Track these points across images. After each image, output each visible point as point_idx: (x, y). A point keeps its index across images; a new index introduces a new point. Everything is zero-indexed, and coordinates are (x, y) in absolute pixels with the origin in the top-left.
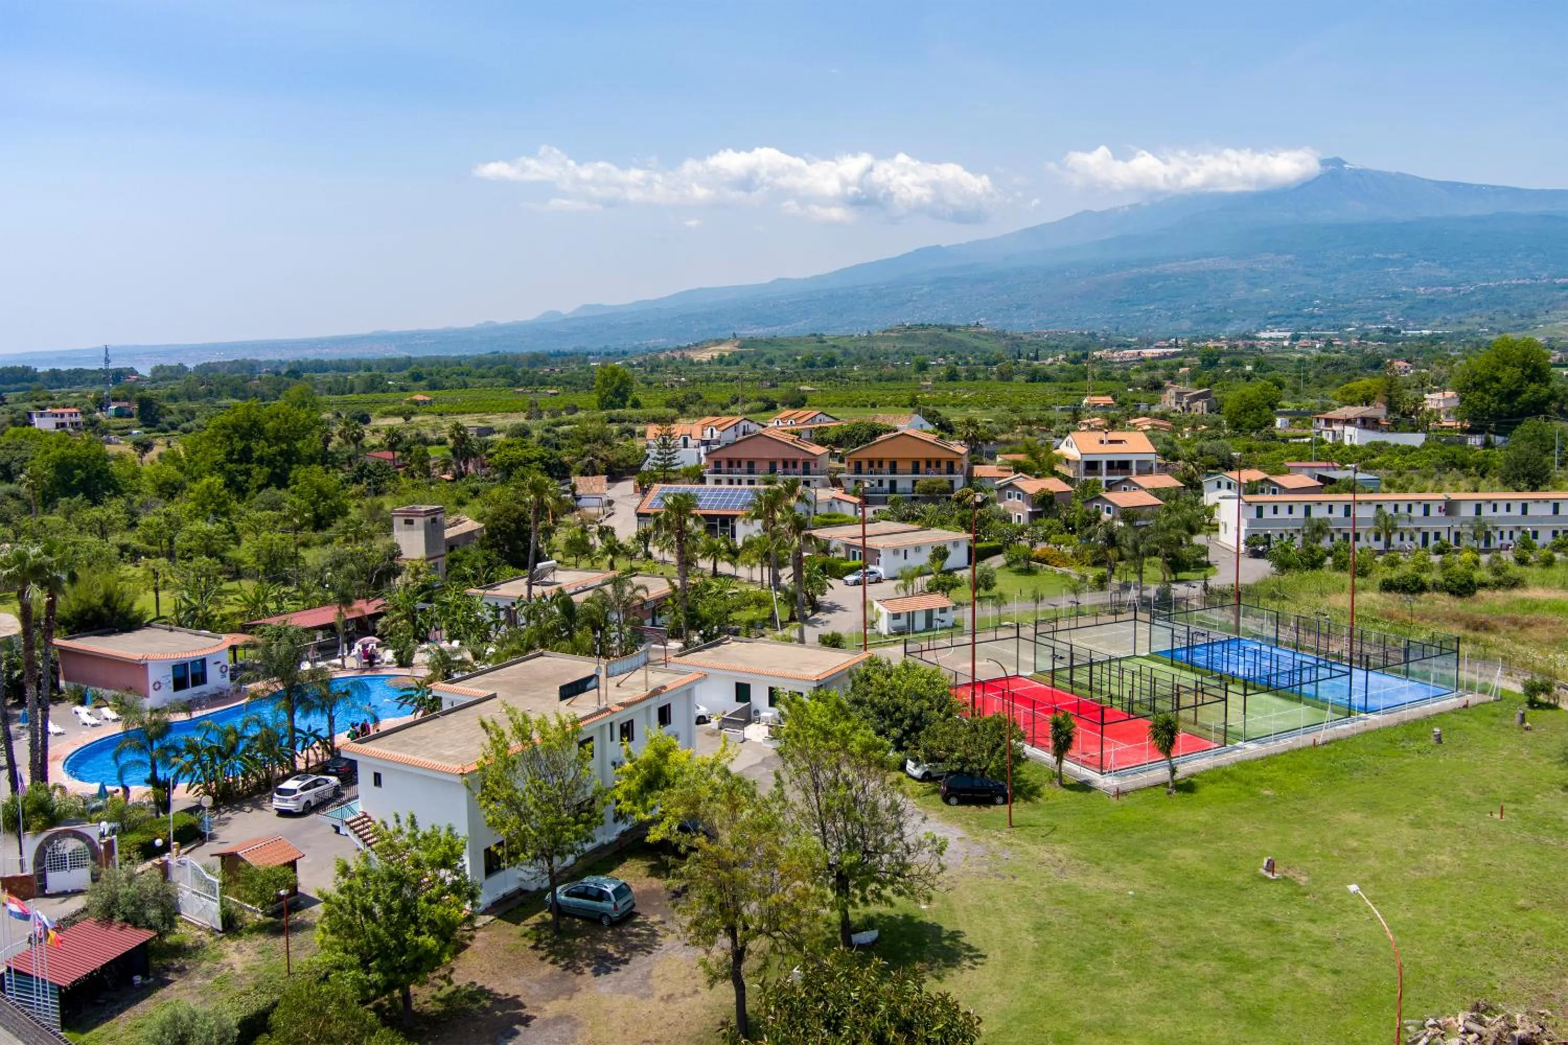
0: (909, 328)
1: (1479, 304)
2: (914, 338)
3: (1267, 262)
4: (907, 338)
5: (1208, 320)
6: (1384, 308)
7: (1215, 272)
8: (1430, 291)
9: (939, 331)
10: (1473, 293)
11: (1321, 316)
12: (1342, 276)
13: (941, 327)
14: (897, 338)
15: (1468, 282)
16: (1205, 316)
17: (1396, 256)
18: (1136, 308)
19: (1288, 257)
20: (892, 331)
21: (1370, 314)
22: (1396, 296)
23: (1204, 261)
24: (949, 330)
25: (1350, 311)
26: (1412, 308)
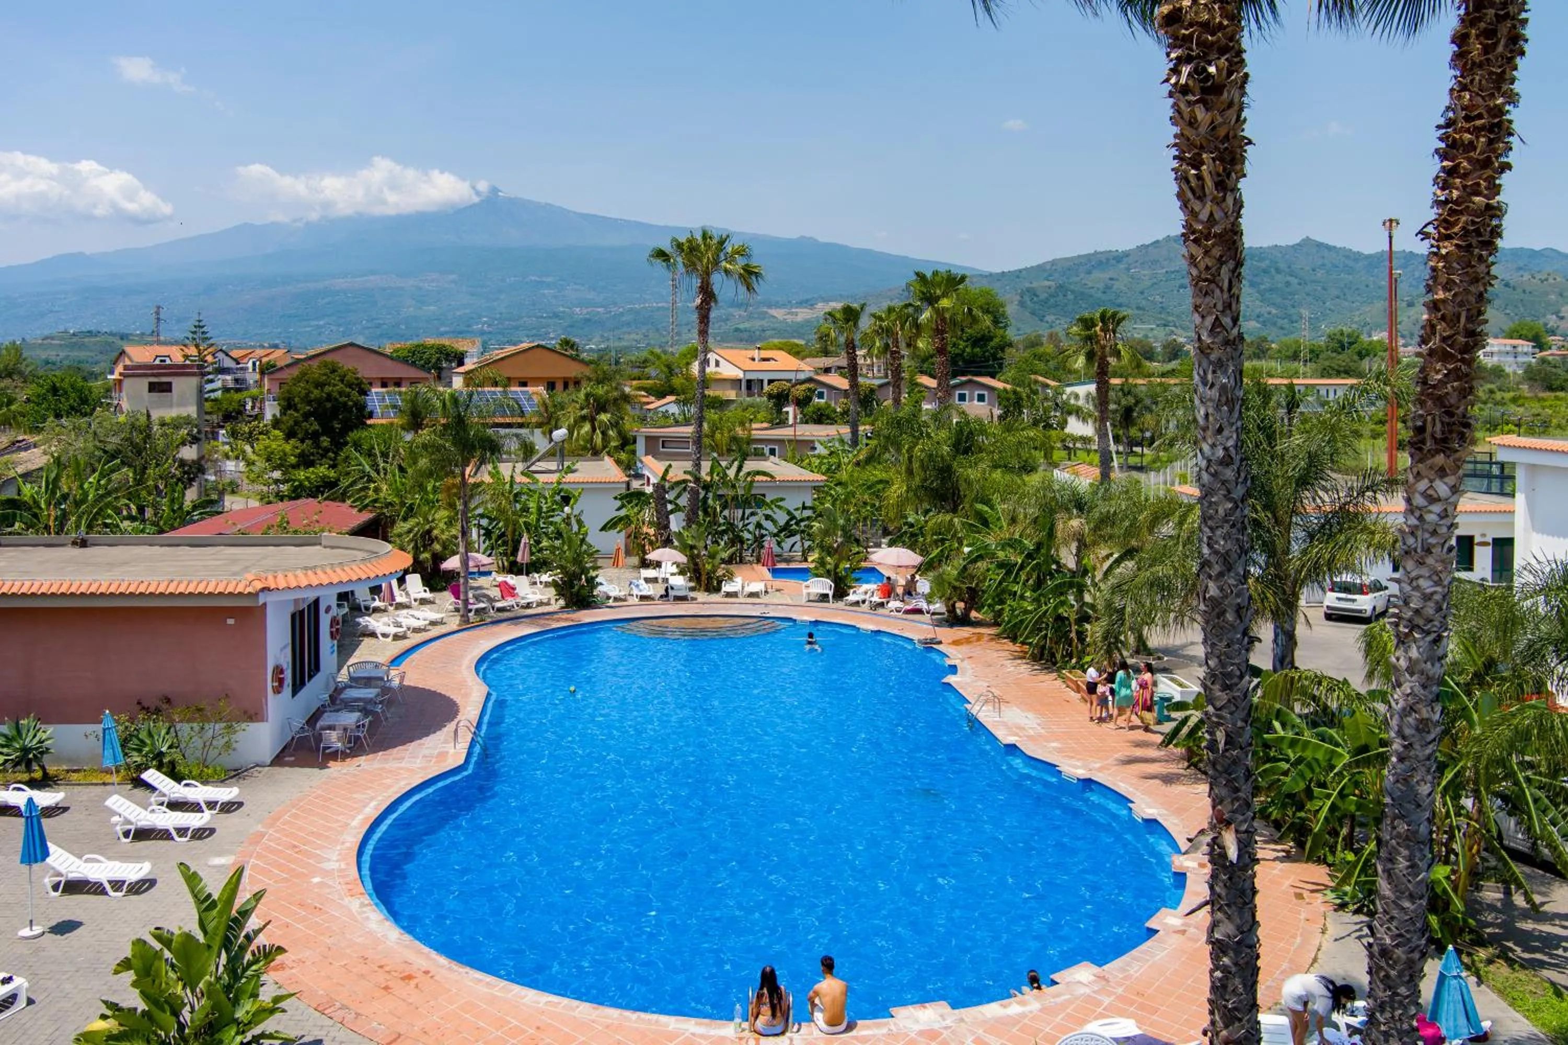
0: (74, 334)
1: (628, 324)
2: (81, 346)
3: (433, 281)
4: (73, 346)
5: (381, 335)
6: (548, 326)
7: (384, 289)
8: (585, 311)
9: (111, 339)
10: (622, 314)
11: (490, 333)
12: (502, 297)
13: (111, 334)
14: (61, 345)
15: (615, 304)
16: (378, 332)
17: (549, 279)
18: (305, 323)
19: (452, 277)
20: (52, 338)
21: (534, 332)
22: (556, 315)
23: (372, 278)
24: (122, 339)
25: (517, 328)
26: (571, 326)
